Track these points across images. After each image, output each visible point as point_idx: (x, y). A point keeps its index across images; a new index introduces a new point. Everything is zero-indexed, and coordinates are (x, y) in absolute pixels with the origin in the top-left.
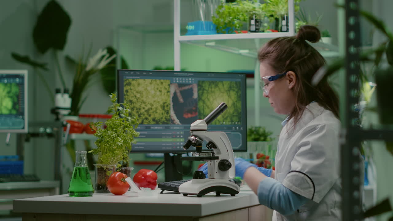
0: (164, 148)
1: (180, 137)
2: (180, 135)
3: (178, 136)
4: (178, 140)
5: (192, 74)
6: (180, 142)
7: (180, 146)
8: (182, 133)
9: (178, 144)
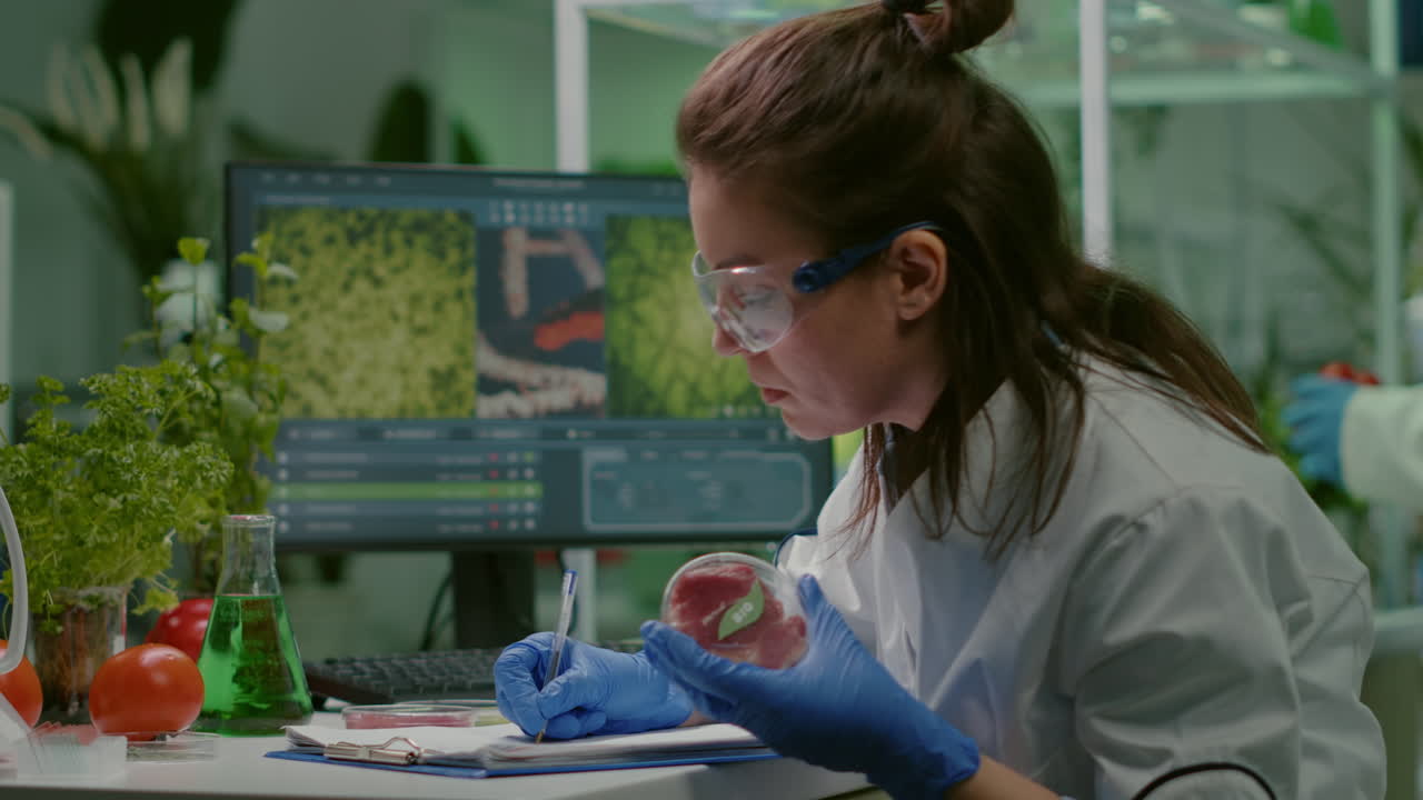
0: (445, 529)
1: (521, 479)
2: (521, 467)
3: (513, 474)
4: (512, 490)
5: (577, 185)
6: (522, 501)
7: (522, 517)
8: (530, 457)
9: (513, 508)
